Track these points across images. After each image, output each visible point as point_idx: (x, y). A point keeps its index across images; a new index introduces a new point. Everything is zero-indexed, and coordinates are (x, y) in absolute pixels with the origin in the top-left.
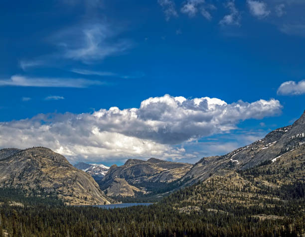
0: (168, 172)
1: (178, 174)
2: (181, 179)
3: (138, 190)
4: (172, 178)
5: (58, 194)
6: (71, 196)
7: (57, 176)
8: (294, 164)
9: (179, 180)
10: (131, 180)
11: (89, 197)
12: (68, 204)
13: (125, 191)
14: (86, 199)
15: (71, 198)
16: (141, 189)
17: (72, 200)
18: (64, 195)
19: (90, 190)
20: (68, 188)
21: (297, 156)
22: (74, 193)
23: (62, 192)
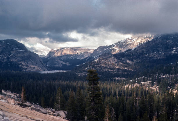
1: (87, 55)
2: (87, 58)
3: (64, 63)
4: (83, 57)
5: (19, 65)
7: (19, 55)
8: (143, 51)
11: (36, 67)
12: (24, 70)
13: (57, 64)
14: (34, 68)
16: (66, 63)
17: (26, 68)
18: (22, 66)
19: (37, 63)
20: (25, 62)
22: (28, 64)
23: (21, 64)
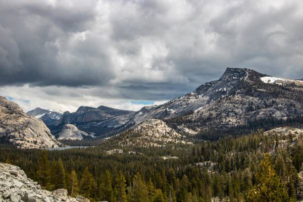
0: (115, 118)
1: (124, 121)
2: (125, 125)
3: (86, 134)
4: (118, 124)
5: (10, 138)
6: (22, 140)
7: (9, 122)
9: (123, 126)
10: (81, 125)
11: (39, 141)
13: (74, 136)
14: (35, 143)
15: (21, 142)
16: (90, 134)
17: (22, 144)
18: (16, 140)
19: (40, 135)
20: (20, 133)
21: (214, 107)
22: (25, 137)
23: (14, 137)
